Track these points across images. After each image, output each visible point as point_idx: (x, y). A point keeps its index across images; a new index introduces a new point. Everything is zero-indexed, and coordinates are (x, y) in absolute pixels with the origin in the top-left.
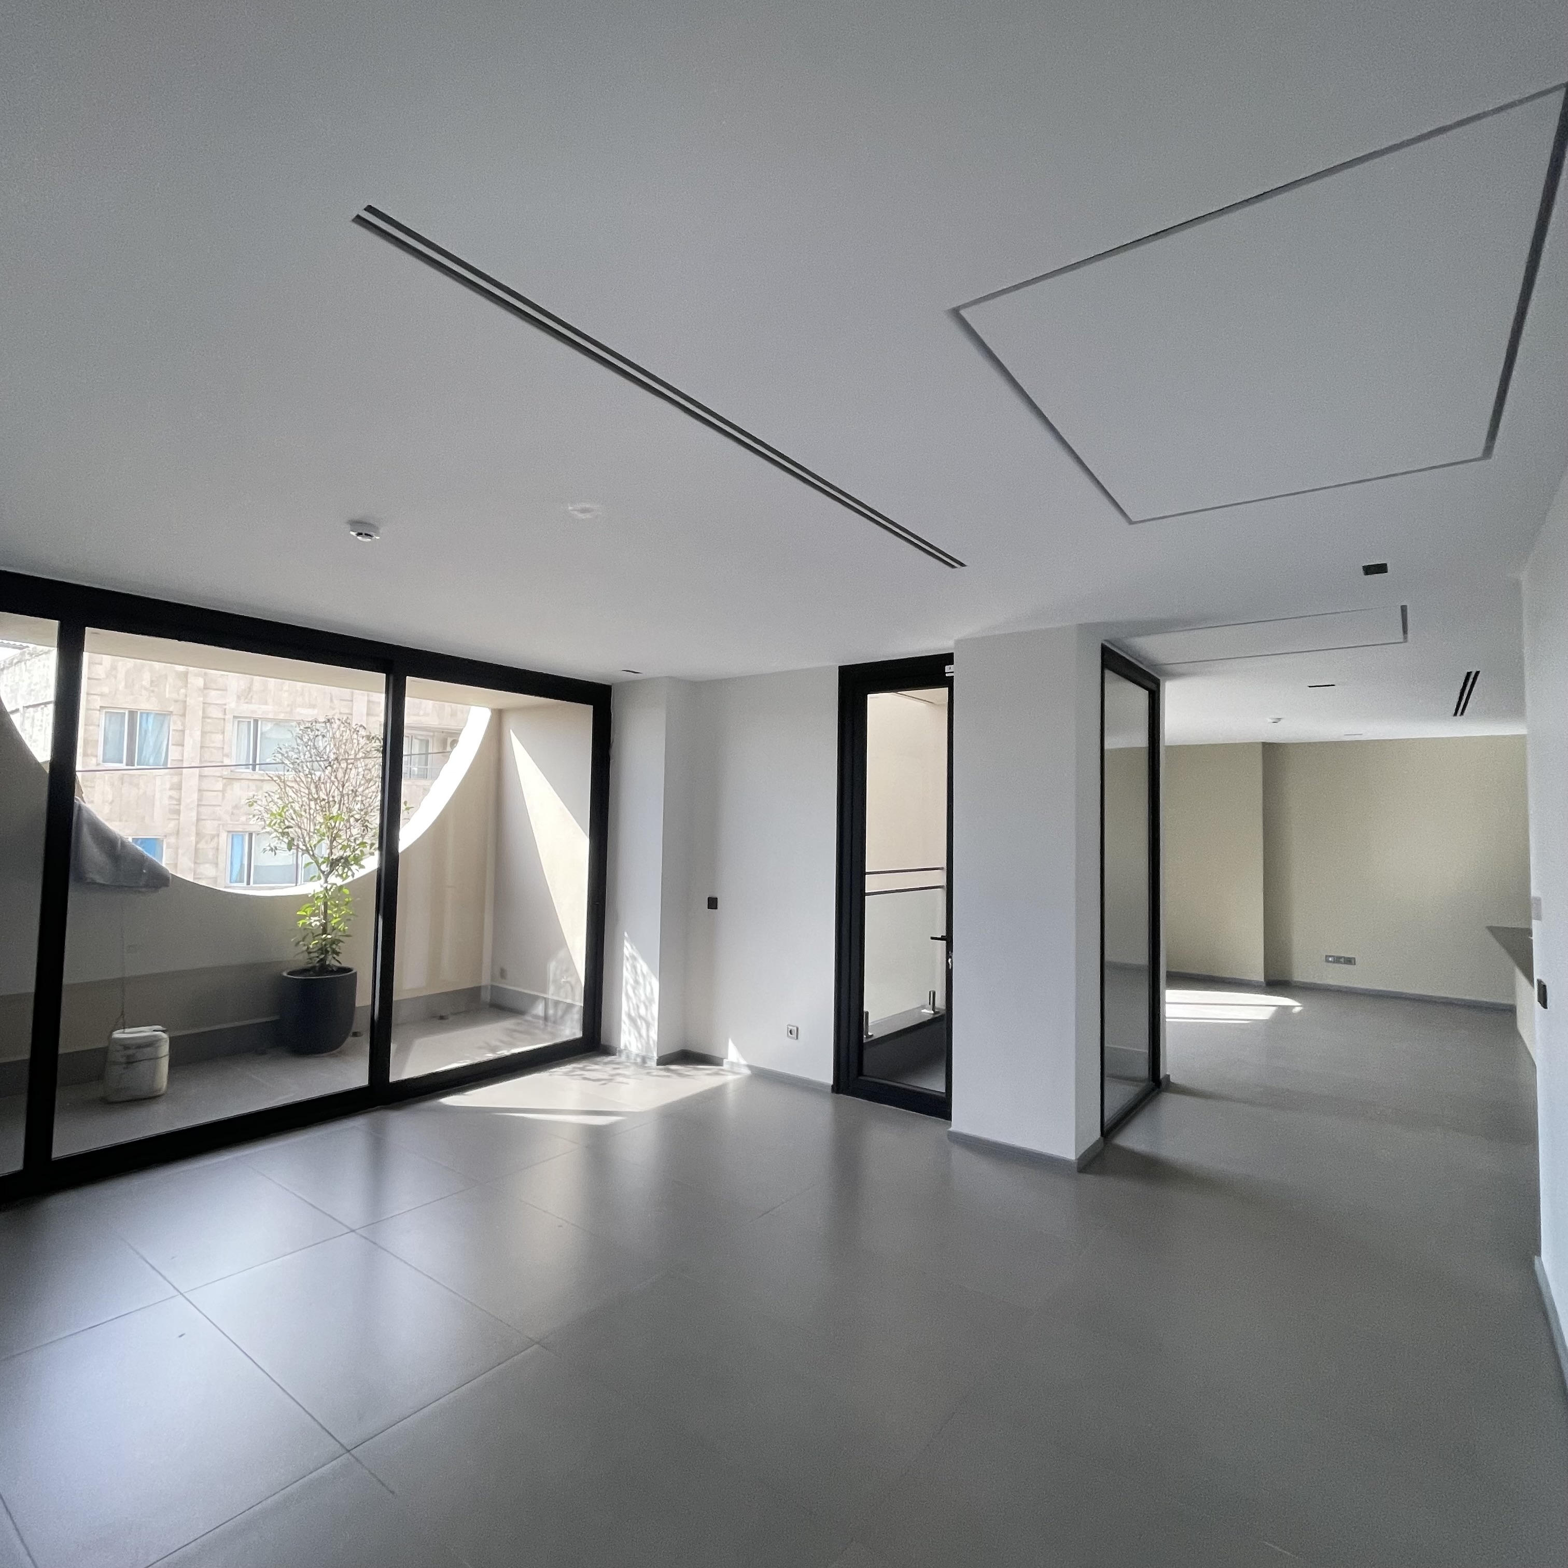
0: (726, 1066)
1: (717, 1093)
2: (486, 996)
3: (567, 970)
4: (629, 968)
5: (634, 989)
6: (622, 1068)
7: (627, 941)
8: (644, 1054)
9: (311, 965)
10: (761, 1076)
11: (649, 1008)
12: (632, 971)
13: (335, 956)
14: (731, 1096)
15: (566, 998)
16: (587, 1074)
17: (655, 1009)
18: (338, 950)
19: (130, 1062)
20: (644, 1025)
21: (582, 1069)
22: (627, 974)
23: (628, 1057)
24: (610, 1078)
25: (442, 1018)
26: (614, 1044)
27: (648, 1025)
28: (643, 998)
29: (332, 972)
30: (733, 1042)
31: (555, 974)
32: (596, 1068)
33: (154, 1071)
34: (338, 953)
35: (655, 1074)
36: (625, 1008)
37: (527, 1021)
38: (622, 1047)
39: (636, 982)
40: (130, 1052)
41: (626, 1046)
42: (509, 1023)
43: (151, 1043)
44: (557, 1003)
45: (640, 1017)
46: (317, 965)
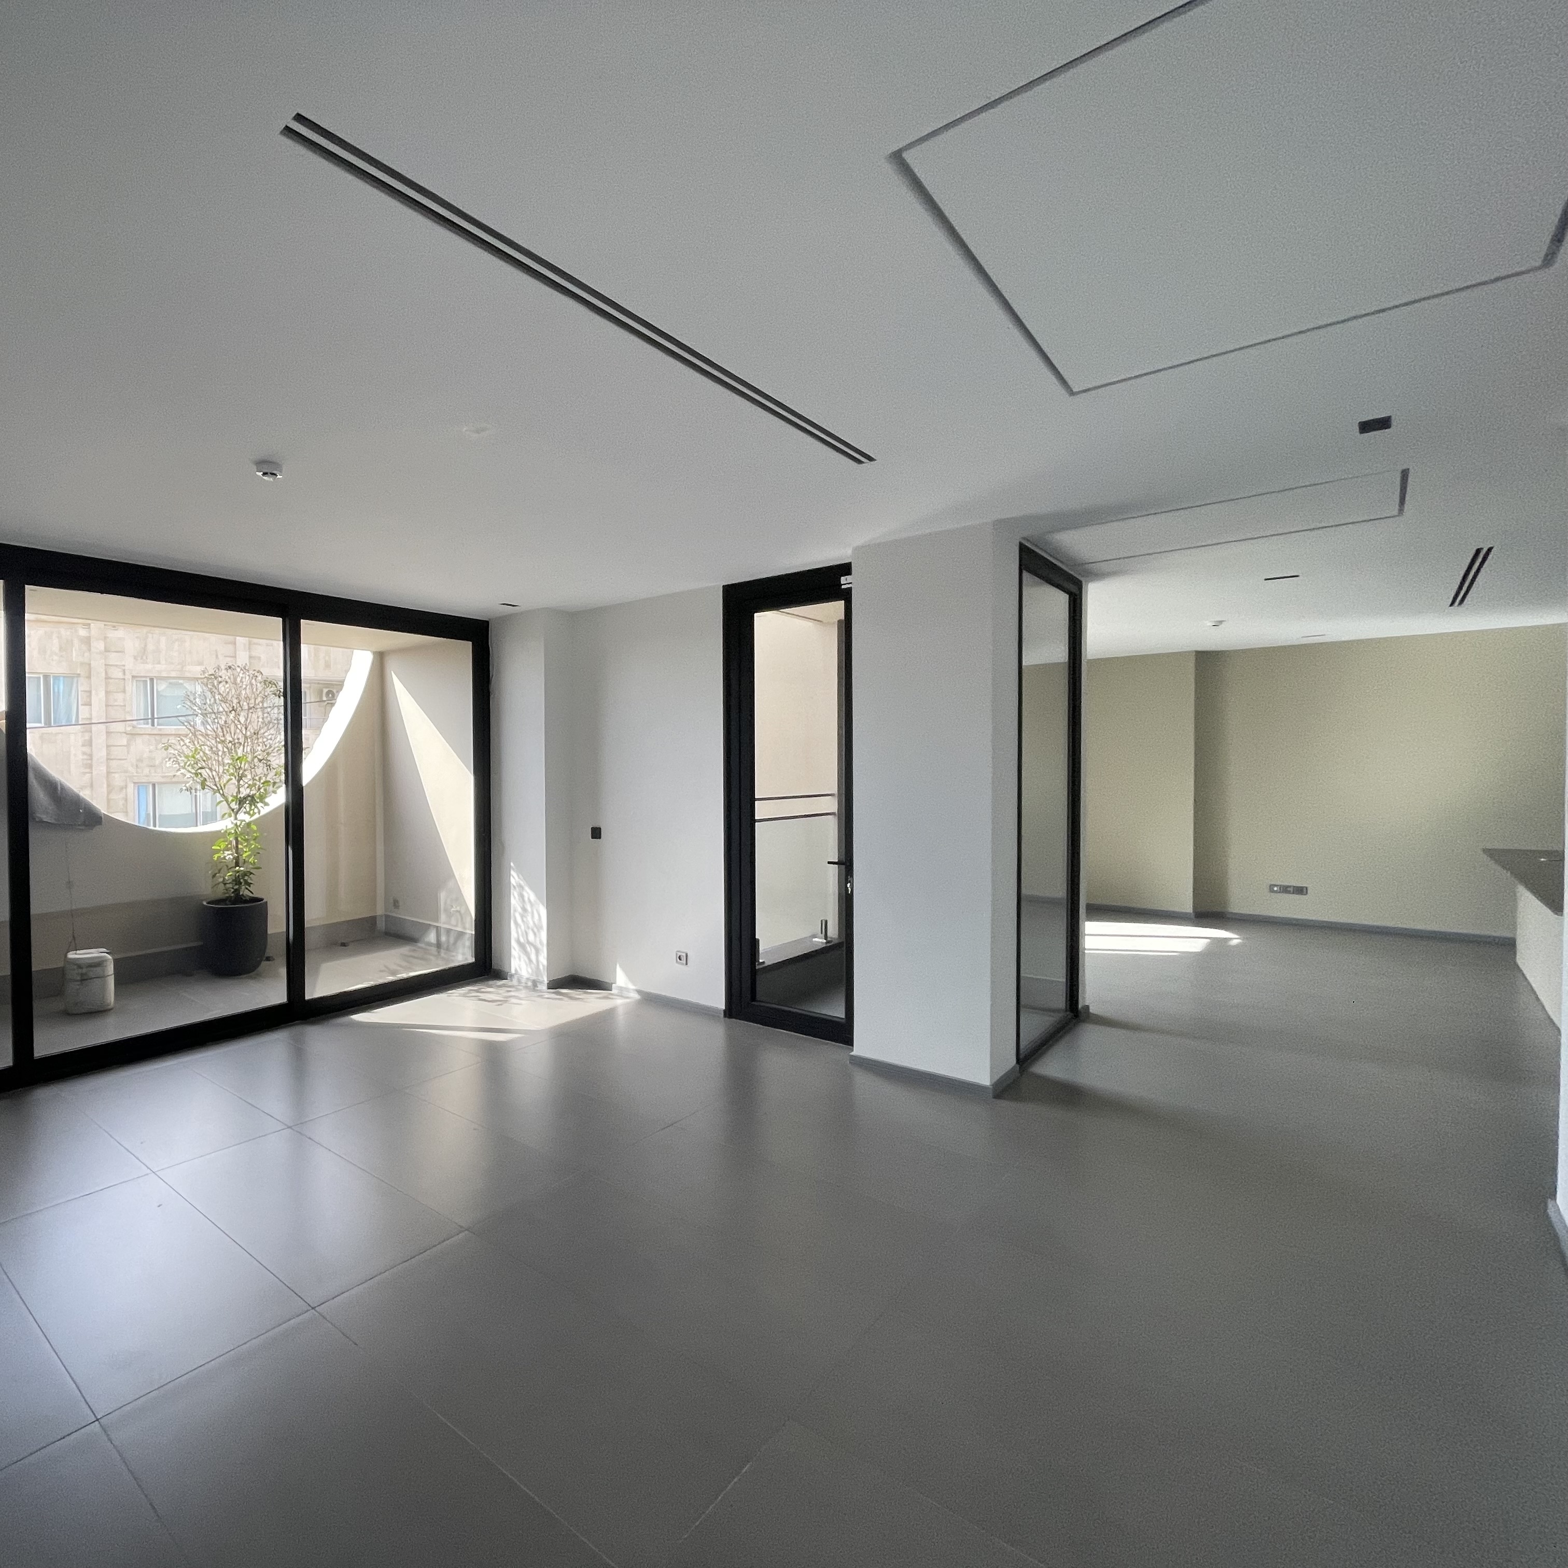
0: (614, 991)
1: (607, 1016)
2: (381, 925)
3: (457, 899)
4: (516, 894)
5: (522, 916)
6: (514, 991)
7: (513, 870)
8: (534, 978)
9: (227, 895)
10: (650, 1000)
11: (537, 934)
12: (519, 899)
13: (247, 887)
14: (621, 1018)
15: (456, 926)
16: (483, 996)
17: (544, 935)
18: (250, 881)
19: (84, 979)
20: (533, 950)
21: (477, 991)
22: (514, 901)
23: (519, 981)
24: (505, 999)
25: (343, 945)
26: (506, 969)
27: (537, 951)
28: (531, 924)
29: (246, 902)
30: (620, 966)
31: (445, 903)
32: (491, 991)
33: (104, 987)
34: (249, 884)
35: (546, 996)
36: (514, 934)
37: (422, 948)
38: (513, 971)
39: (524, 910)
40: (84, 971)
41: (516, 970)
42: (405, 950)
43: (98, 964)
44: (448, 931)
45: (529, 942)
46: (233, 895)
